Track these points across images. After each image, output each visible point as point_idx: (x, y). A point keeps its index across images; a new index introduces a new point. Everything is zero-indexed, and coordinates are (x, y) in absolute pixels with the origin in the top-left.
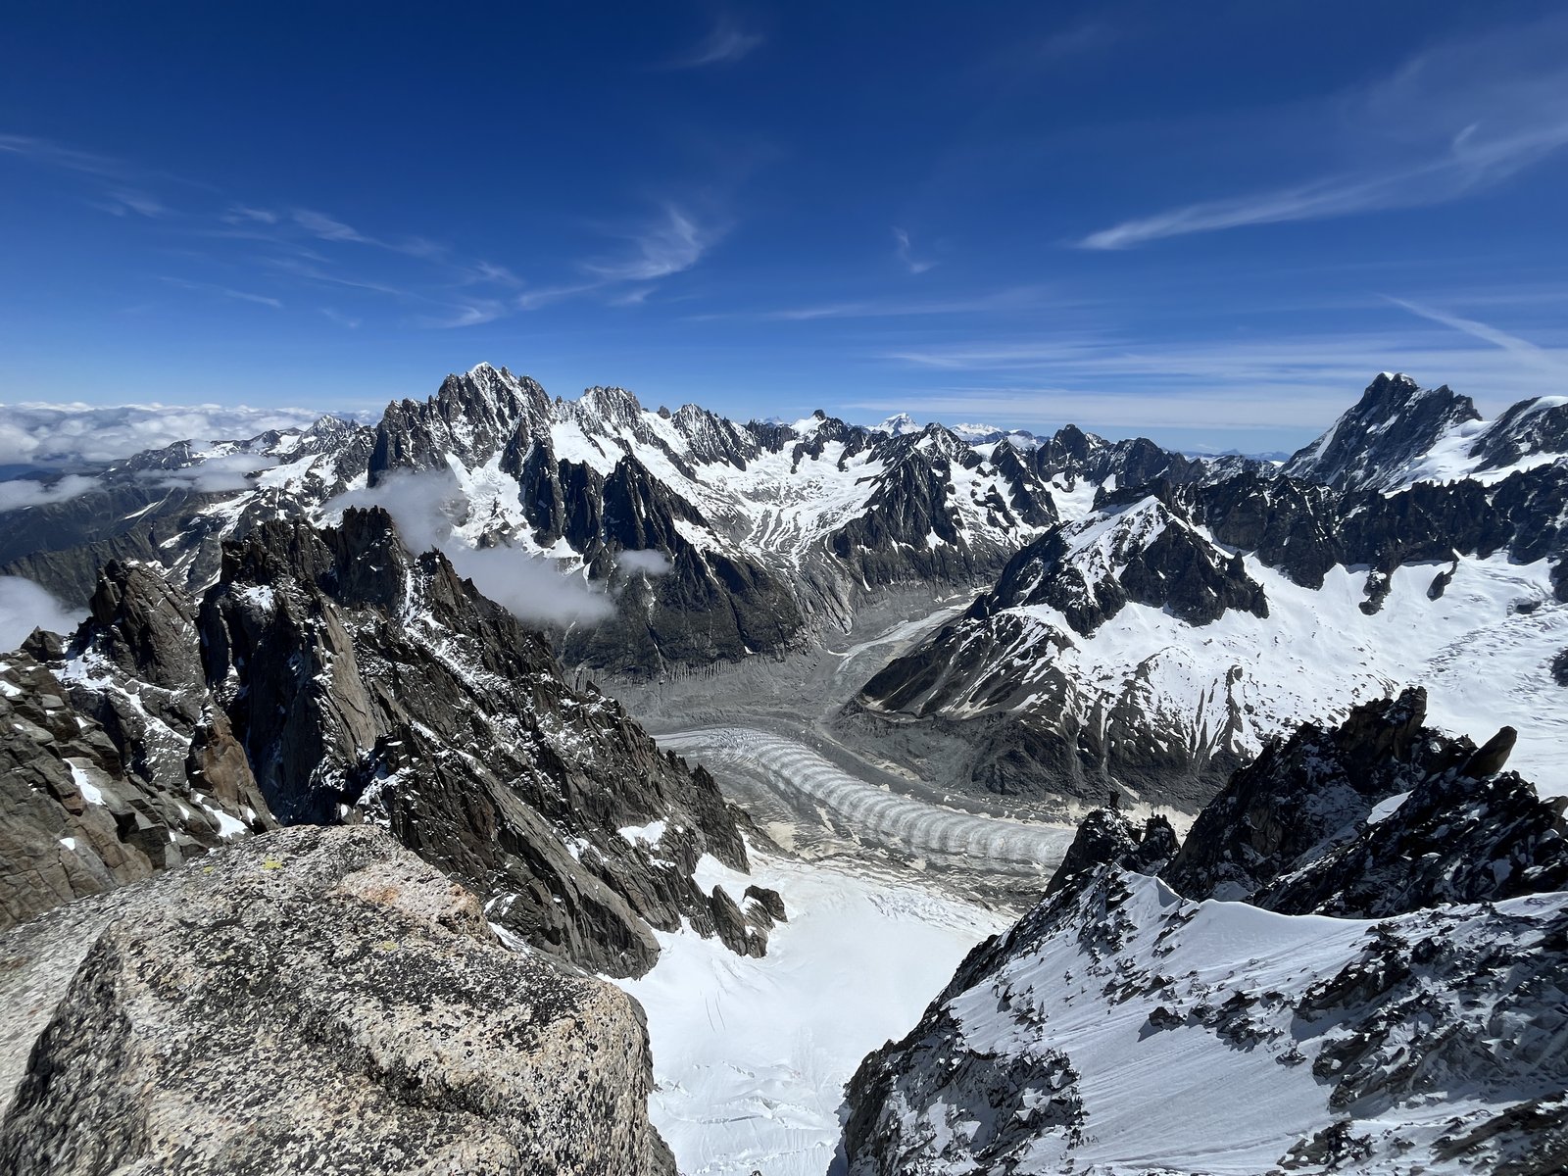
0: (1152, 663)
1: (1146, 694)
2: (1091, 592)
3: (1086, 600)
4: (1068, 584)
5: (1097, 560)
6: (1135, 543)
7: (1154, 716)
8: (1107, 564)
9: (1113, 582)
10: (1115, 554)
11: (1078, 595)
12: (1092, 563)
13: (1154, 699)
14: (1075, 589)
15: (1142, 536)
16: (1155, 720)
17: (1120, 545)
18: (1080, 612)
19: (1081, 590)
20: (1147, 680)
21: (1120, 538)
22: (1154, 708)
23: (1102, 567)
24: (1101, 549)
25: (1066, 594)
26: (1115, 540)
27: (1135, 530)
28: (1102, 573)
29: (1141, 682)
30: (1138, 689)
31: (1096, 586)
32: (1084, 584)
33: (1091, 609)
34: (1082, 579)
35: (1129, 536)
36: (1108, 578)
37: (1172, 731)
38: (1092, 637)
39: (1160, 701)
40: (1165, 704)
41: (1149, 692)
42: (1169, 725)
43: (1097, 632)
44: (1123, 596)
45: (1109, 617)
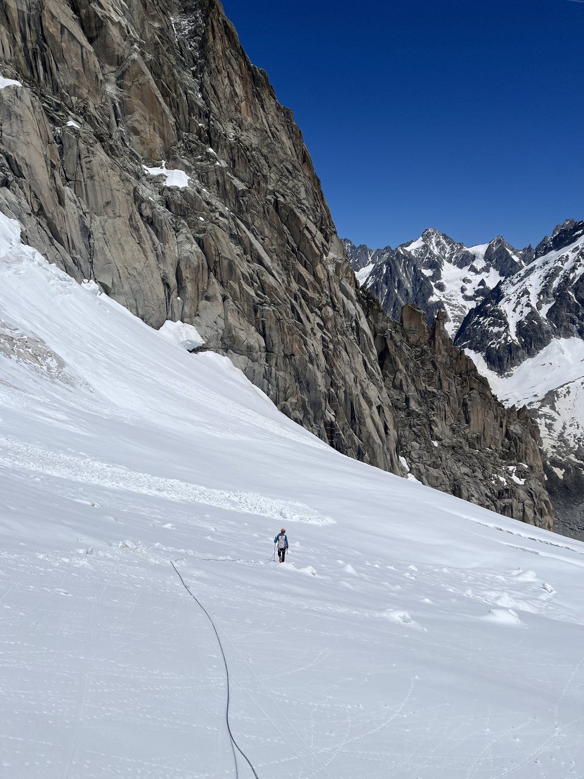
0: (563, 390)
1: (548, 421)
2: (513, 330)
3: (505, 339)
4: (490, 325)
5: (524, 300)
6: (566, 279)
7: (553, 443)
8: (534, 304)
9: (538, 319)
10: (544, 292)
11: (498, 335)
12: (518, 303)
13: (558, 427)
14: (496, 329)
15: (573, 269)
16: (554, 447)
17: (550, 282)
18: (497, 351)
19: (502, 329)
20: (553, 408)
21: (550, 277)
22: (555, 435)
23: (528, 305)
24: (529, 290)
25: (485, 335)
26: (546, 277)
27: (567, 266)
28: (527, 310)
29: (546, 410)
30: (540, 417)
31: (519, 324)
32: (506, 323)
33: (510, 348)
34: (505, 319)
35: (561, 273)
36: (533, 315)
37: (572, 457)
38: (509, 376)
39: (564, 428)
40: (569, 430)
41: (554, 420)
42: (571, 451)
43: (515, 370)
44: (548, 332)
45: (531, 354)
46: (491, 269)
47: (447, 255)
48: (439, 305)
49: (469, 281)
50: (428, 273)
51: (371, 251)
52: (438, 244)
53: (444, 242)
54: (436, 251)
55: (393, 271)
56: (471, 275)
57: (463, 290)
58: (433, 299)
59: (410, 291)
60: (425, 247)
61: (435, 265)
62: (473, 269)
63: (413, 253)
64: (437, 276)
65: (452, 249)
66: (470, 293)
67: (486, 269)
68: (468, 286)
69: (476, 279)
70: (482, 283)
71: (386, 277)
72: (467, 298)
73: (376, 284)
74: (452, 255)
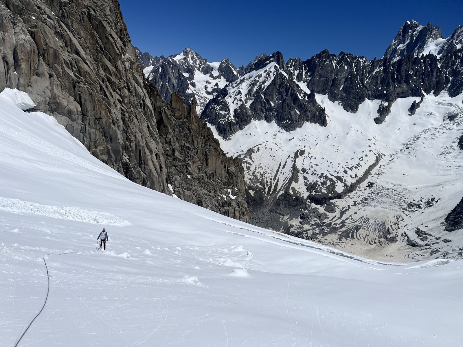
0: (255, 149)
1: (248, 165)
2: (232, 113)
3: (228, 118)
4: (220, 110)
5: (238, 97)
6: (260, 87)
7: (249, 177)
8: (243, 99)
9: (245, 108)
10: (249, 93)
11: (224, 116)
12: (235, 99)
13: (252, 168)
14: (223, 113)
15: (264, 82)
16: (250, 179)
17: (252, 88)
18: (223, 125)
19: (227, 113)
20: (251, 158)
21: (252, 85)
22: (251, 173)
23: (241, 100)
24: (242, 91)
25: (218, 115)
26: (250, 85)
27: (261, 80)
28: (240, 103)
29: (247, 159)
30: (244, 163)
31: (235, 111)
32: (229, 109)
33: (230, 124)
34: (228, 107)
35: (258, 84)
36: (243, 106)
37: (258, 184)
38: (229, 139)
39: (255, 169)
40: (258, 170)
41: (251, 165)
42: (258, 181)
43: (232, 136)
44: (250, 116)
45: (241, 128)
46: (222, 77)
47: (197, 66)
48: (192, 95)
49: (210, 83)
50: (186, 75)
51: (152, 57)
52: (192, 58)
53: (196, 57)
54: (191, 62)
55: (165, 71)
56: (210, 80)
57: (206, 88)
58: (189, 91)
59: (175, 85)
60: (185, 59)
61: (191, 71)
62: (212, 76)
63: (177, 62)
64: (191, 78)
65: (201, 63)
66: (210, 90)
67: (219, 77)
68: (209, 86)
69: (214, 82)
70: (217, 85)
71: (161, 74)
72: (208, 93)
73: (155, 78)
74: (200, 66)
